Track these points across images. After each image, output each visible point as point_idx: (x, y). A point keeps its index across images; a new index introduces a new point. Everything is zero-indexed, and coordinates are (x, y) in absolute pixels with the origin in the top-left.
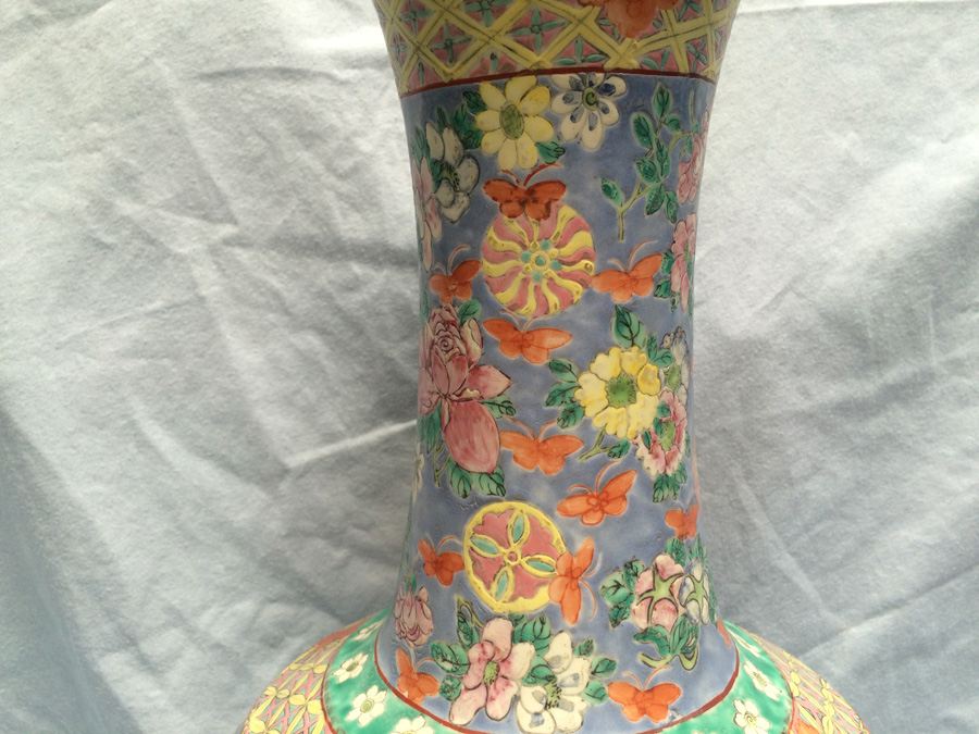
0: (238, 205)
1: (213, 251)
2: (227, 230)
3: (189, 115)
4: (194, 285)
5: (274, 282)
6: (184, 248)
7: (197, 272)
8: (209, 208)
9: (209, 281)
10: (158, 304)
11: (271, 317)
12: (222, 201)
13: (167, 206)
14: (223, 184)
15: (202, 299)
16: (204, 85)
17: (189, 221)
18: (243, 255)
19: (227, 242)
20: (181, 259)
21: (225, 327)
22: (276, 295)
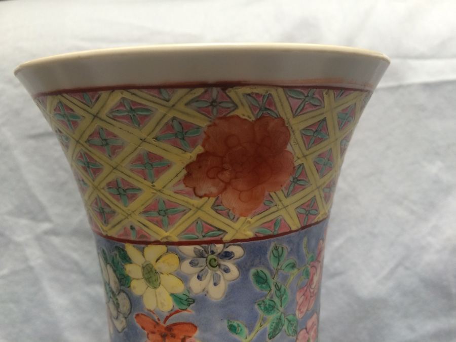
0: (53, 211)
1: (38, 238)
2: (46, 226)
3: (22, 160)
4: (26, 259)
5: (75, 256)
6: (20, 238)
7: (29, 252)
8: (36, 213)
9: (36, 257)
10: (5, 271)
11: (74, 276)
12: (42, 209)
13: (10, 213)
14: (43, 198)
15: (31, 269)
16: (32, 142)
17: (24, 222)
18: (56, 240)
19: (47, 233)
20: (18, 245)
21: (46, 285)
22: (76, 263)
